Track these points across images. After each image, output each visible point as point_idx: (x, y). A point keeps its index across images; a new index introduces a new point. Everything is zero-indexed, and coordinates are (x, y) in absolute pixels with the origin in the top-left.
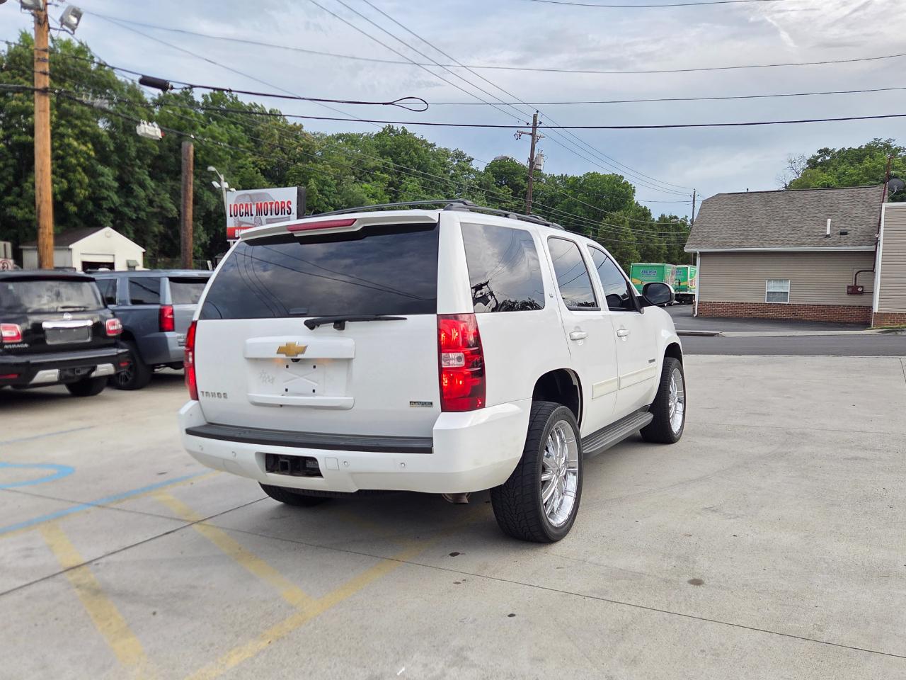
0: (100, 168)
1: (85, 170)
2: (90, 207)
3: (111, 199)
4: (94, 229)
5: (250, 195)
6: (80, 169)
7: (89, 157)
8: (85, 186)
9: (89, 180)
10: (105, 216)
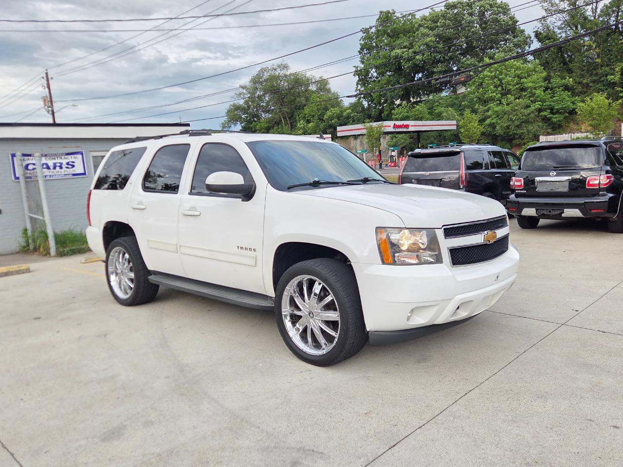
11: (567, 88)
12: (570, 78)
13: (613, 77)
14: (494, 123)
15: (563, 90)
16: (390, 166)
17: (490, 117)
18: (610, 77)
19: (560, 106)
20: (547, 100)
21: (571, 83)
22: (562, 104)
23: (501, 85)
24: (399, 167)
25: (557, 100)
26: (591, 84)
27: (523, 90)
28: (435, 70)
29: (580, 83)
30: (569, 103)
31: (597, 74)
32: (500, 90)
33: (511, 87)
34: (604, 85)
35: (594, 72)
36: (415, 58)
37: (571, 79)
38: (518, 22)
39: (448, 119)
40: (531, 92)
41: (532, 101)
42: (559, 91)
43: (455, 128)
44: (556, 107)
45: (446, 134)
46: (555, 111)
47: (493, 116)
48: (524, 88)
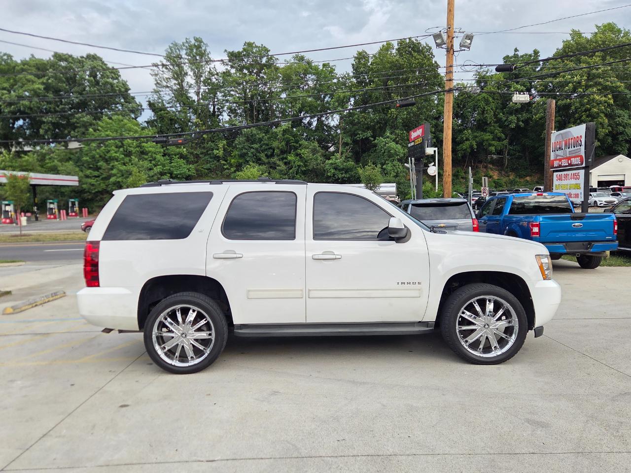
0: (619, 112)
1: (606, 115)
2: (610, 140)
3: (626, 133)
4: (612, 156)
5: (561, 134)
6: (602, 115)
7: (609, 105)
8: (606, 126)
9: (609, 121)
10: (621, 146)
11: (182, 156)
12: (184, 148)
13: (217, 151)
14: (119, 182)
15: (178, 158)
16: (5, 223)
17: (115, 175)
18: (215, 152)
19: (178, 172)
20: (166, 165)
21: (185, 152)
22: (180, 170)
23: (122, 146)
24: (17, 224)
25: (175, 166)
26: (201, 156)
27: (143, 153)
28: (44, 119)
29: (192, 153)
30: (186, 170)
31: (204, 148)
32: (121, 151)
33: (132, 149)
34: (211, 158)
35: (202, 146)
36: (19, 103)
37: (185, 150)
38: (130, 89)
39: (68, 174)
40: (152, 156)
41: (154, 165)
42: (176, 158)
43: (77, 184)
44: (175, 173)
45: (63, 190)
46: (174, 176)
47: (119, 175)
48: (145, 151)
